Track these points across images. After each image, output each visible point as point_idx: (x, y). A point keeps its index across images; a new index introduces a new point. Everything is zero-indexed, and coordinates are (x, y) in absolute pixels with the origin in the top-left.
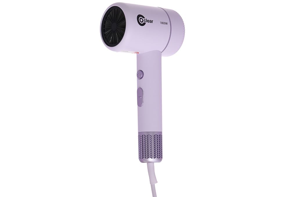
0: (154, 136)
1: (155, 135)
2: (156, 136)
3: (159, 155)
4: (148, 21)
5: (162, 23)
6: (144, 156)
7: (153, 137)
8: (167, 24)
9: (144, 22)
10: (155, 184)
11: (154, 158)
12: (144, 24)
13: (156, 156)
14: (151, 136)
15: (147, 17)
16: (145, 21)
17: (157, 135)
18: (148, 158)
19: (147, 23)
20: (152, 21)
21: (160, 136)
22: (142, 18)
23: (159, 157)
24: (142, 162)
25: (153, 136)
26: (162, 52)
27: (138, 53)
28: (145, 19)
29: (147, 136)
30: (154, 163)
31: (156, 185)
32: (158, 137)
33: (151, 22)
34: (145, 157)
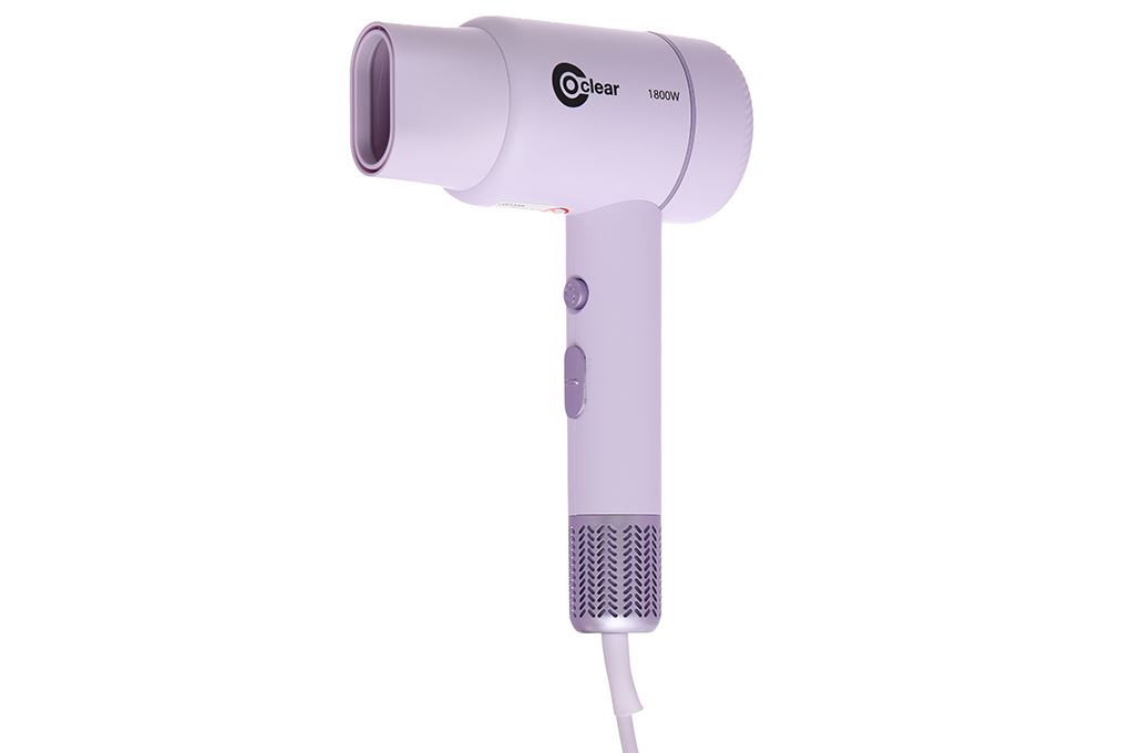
0: (625, 532)
1: (630, 527)
2: (633, 531)
3: (643, 604)
4: (597, 88)
5: (657, 94)
6: (587, 607)
7: (620, 536)
8: (675, 96)
9: (580, 91)
10: (634, 716)
11: (625, 616)
12: (581, 100)
13: (633, 607)
14: (615, 532)
15: (593, 73)
16: (586, 87)
17: (637, 527)
18: (599, 616)
19: (592, 96)
20: (616, 87)
21: (651, 531)
22: (574, 76)
23: (643, 612)
24: (581, 628)
25: (620, 532)
26: (661, 208)
27: (567, 211)
28: (584, 80)
29: (599, 532)
30: (629, 635)
31: (637, 718)
32: (643, 535)
33: (612, 90)
34: (589, 612)
